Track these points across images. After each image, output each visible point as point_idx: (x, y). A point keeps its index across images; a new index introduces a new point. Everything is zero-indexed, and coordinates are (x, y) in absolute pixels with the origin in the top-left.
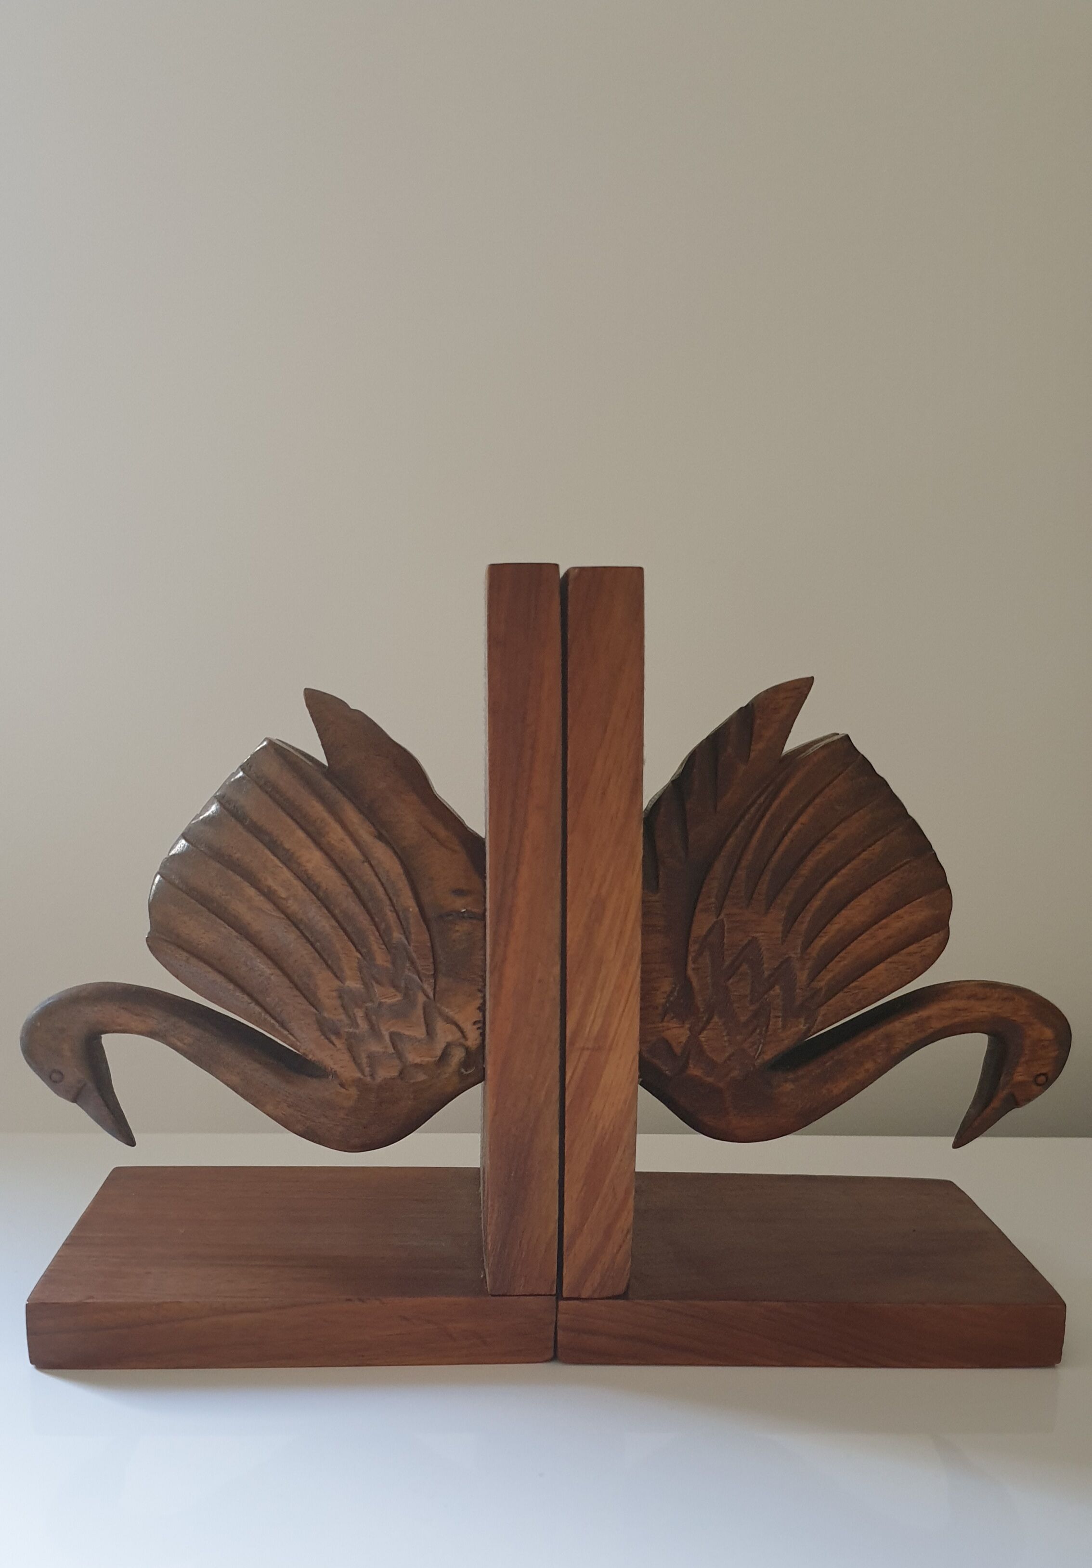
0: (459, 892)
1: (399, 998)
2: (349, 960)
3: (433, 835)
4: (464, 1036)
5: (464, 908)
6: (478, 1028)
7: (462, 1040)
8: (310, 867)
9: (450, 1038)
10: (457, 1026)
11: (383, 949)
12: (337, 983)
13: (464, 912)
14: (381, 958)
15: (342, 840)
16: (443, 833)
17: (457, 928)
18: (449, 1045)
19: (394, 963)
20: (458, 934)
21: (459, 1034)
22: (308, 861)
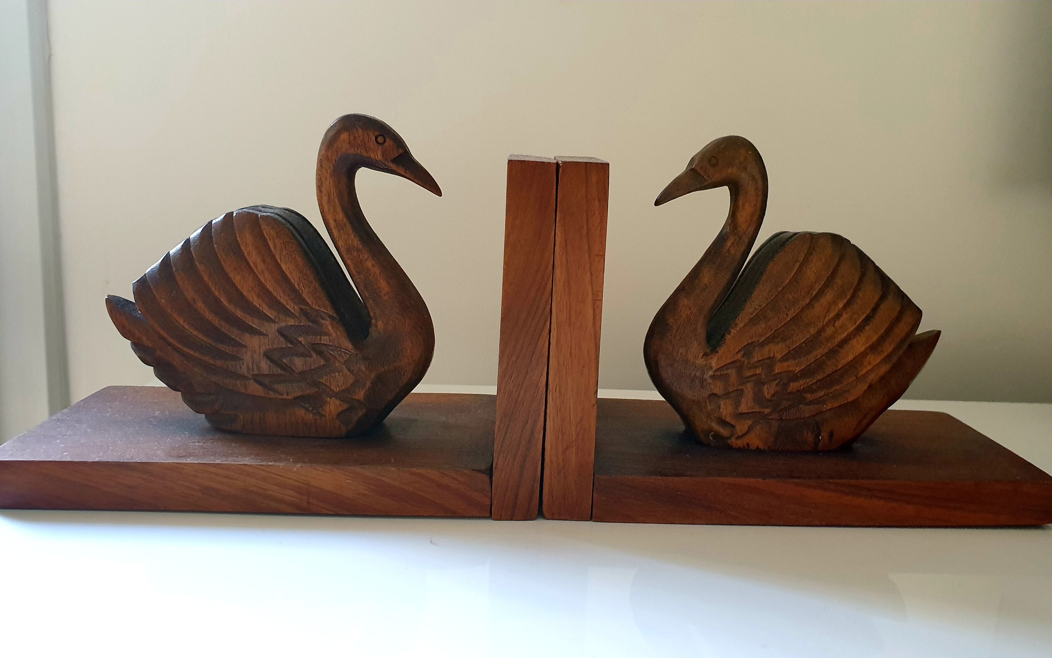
0: (831, 435)
1: (768, 396)
2: (795, 366)
3: (865, 416)
4: (738, 438)
5: (821, 438)
6: (744, 446)
7: (736, 436)
8: (854, 342)
9: (738, 428)
10: (746, 433)
11: (801, 388)
12: (779, 356)
13: (820, 438)
14: (794, 386)
15: (870, 363)
16: (865, 422)
17: (809, 434)
18: (733, 426)
19: (790, 393)
20: (806, 434)
21: (740, 434)
22: (857, 341)
